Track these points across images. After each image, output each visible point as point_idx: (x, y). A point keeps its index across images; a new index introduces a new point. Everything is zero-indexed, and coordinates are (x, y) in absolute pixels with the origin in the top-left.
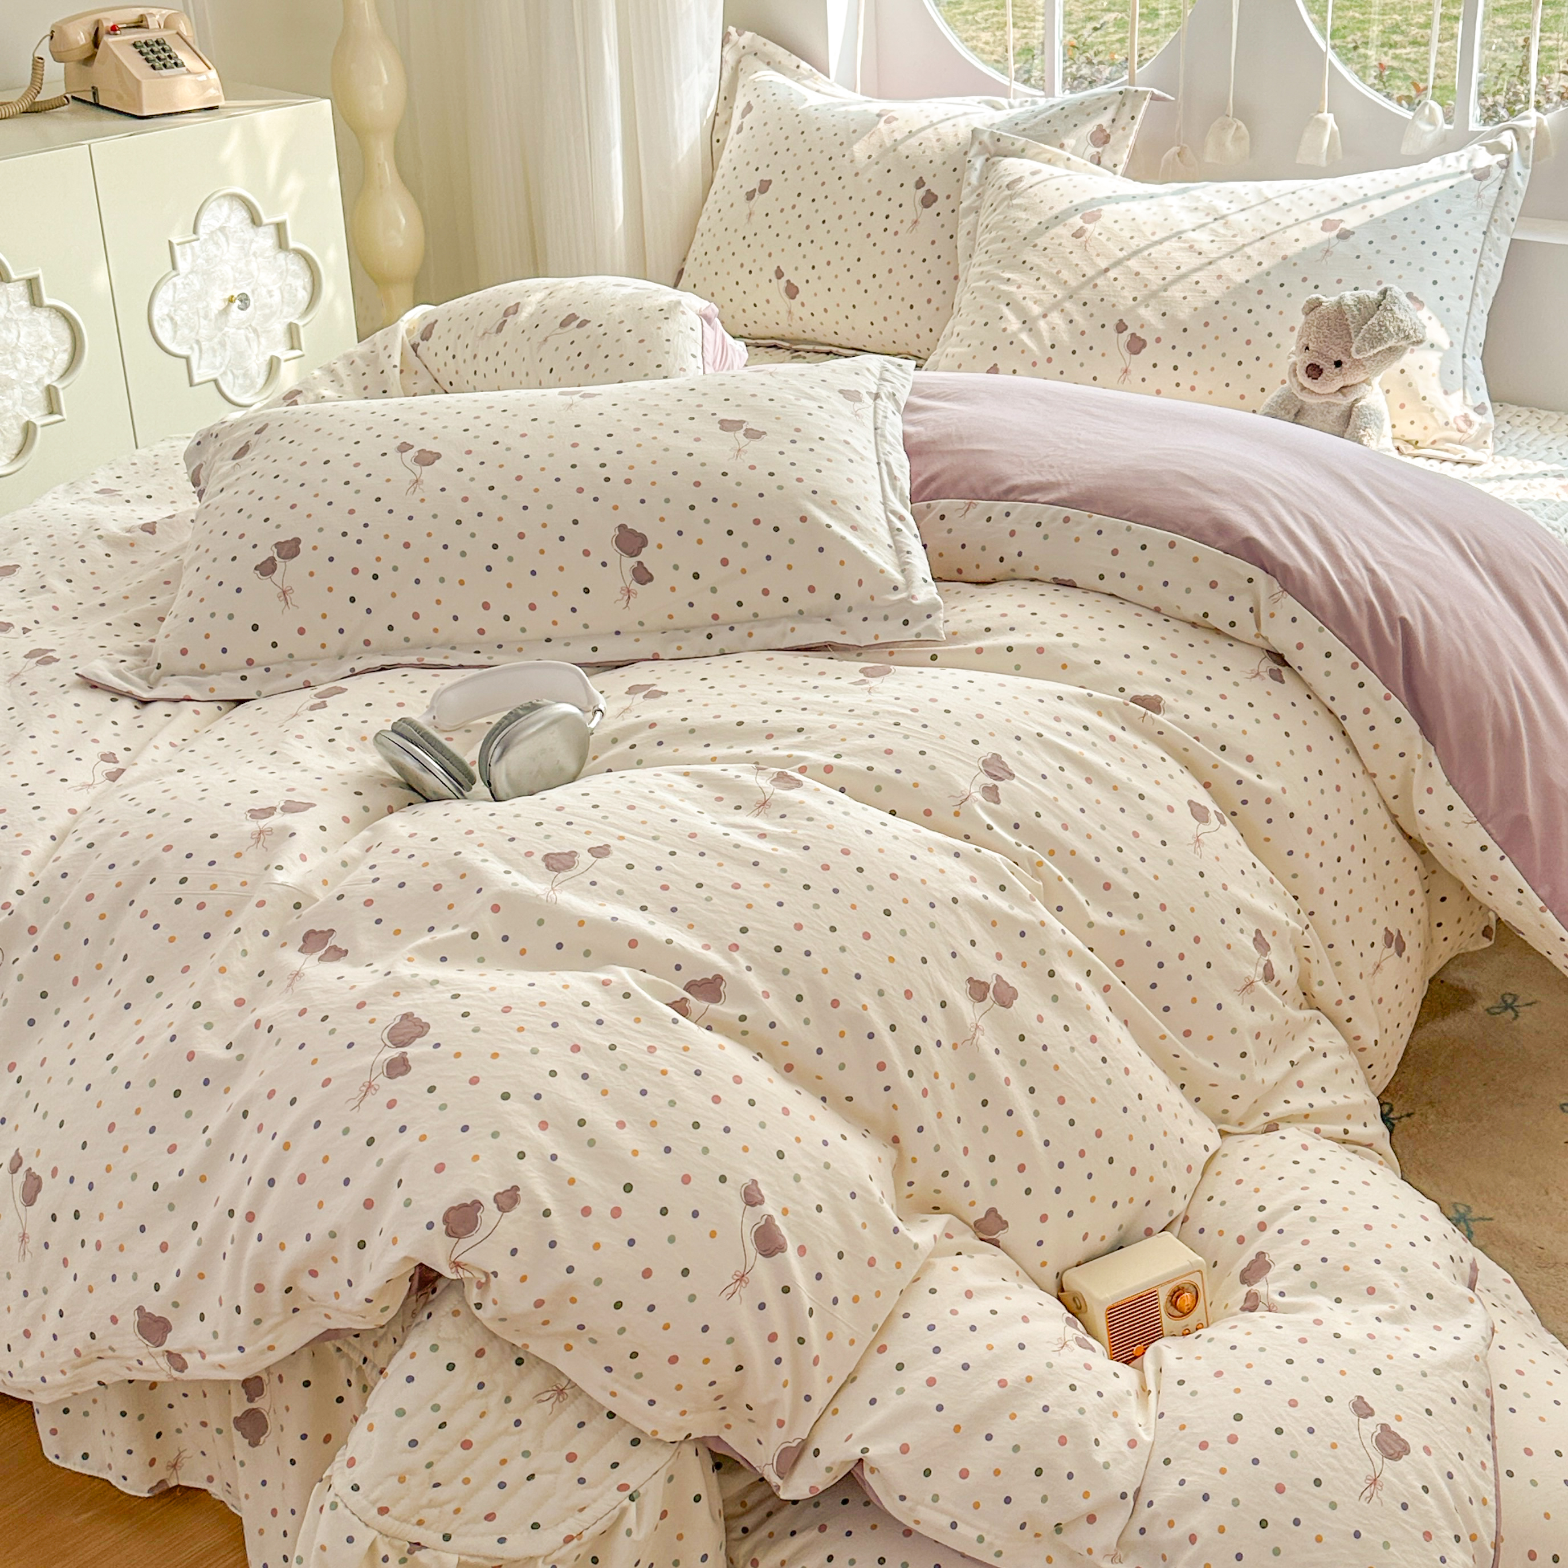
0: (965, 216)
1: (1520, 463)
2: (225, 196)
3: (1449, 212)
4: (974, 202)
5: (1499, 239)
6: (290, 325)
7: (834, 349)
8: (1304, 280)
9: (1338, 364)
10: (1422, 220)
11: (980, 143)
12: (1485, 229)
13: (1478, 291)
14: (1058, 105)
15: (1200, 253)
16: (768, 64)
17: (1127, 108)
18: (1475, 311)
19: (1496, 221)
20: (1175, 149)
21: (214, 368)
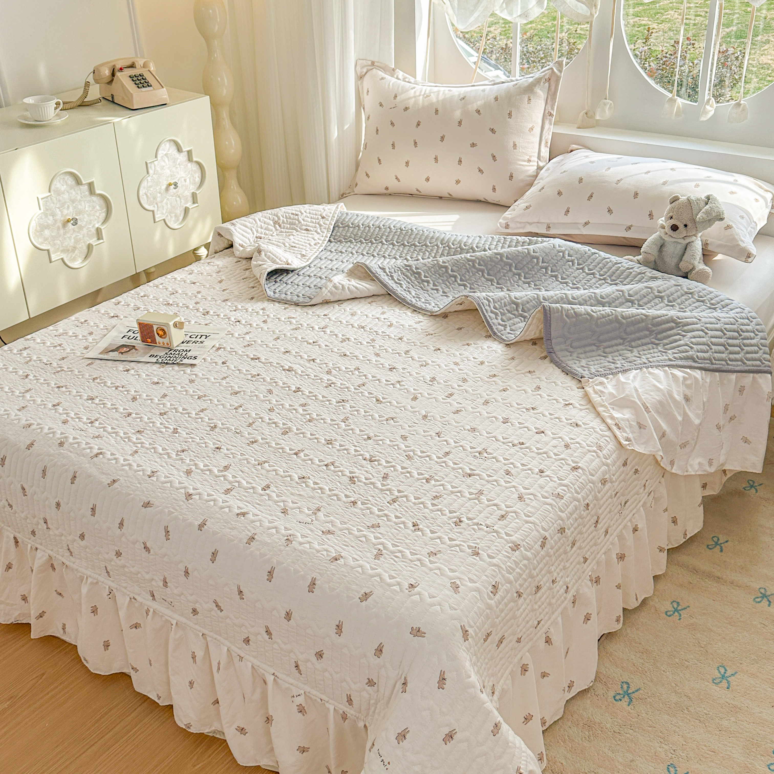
2: (167, 141)
6: (193, 193)
9: (686, 226)
21: (162, 214)
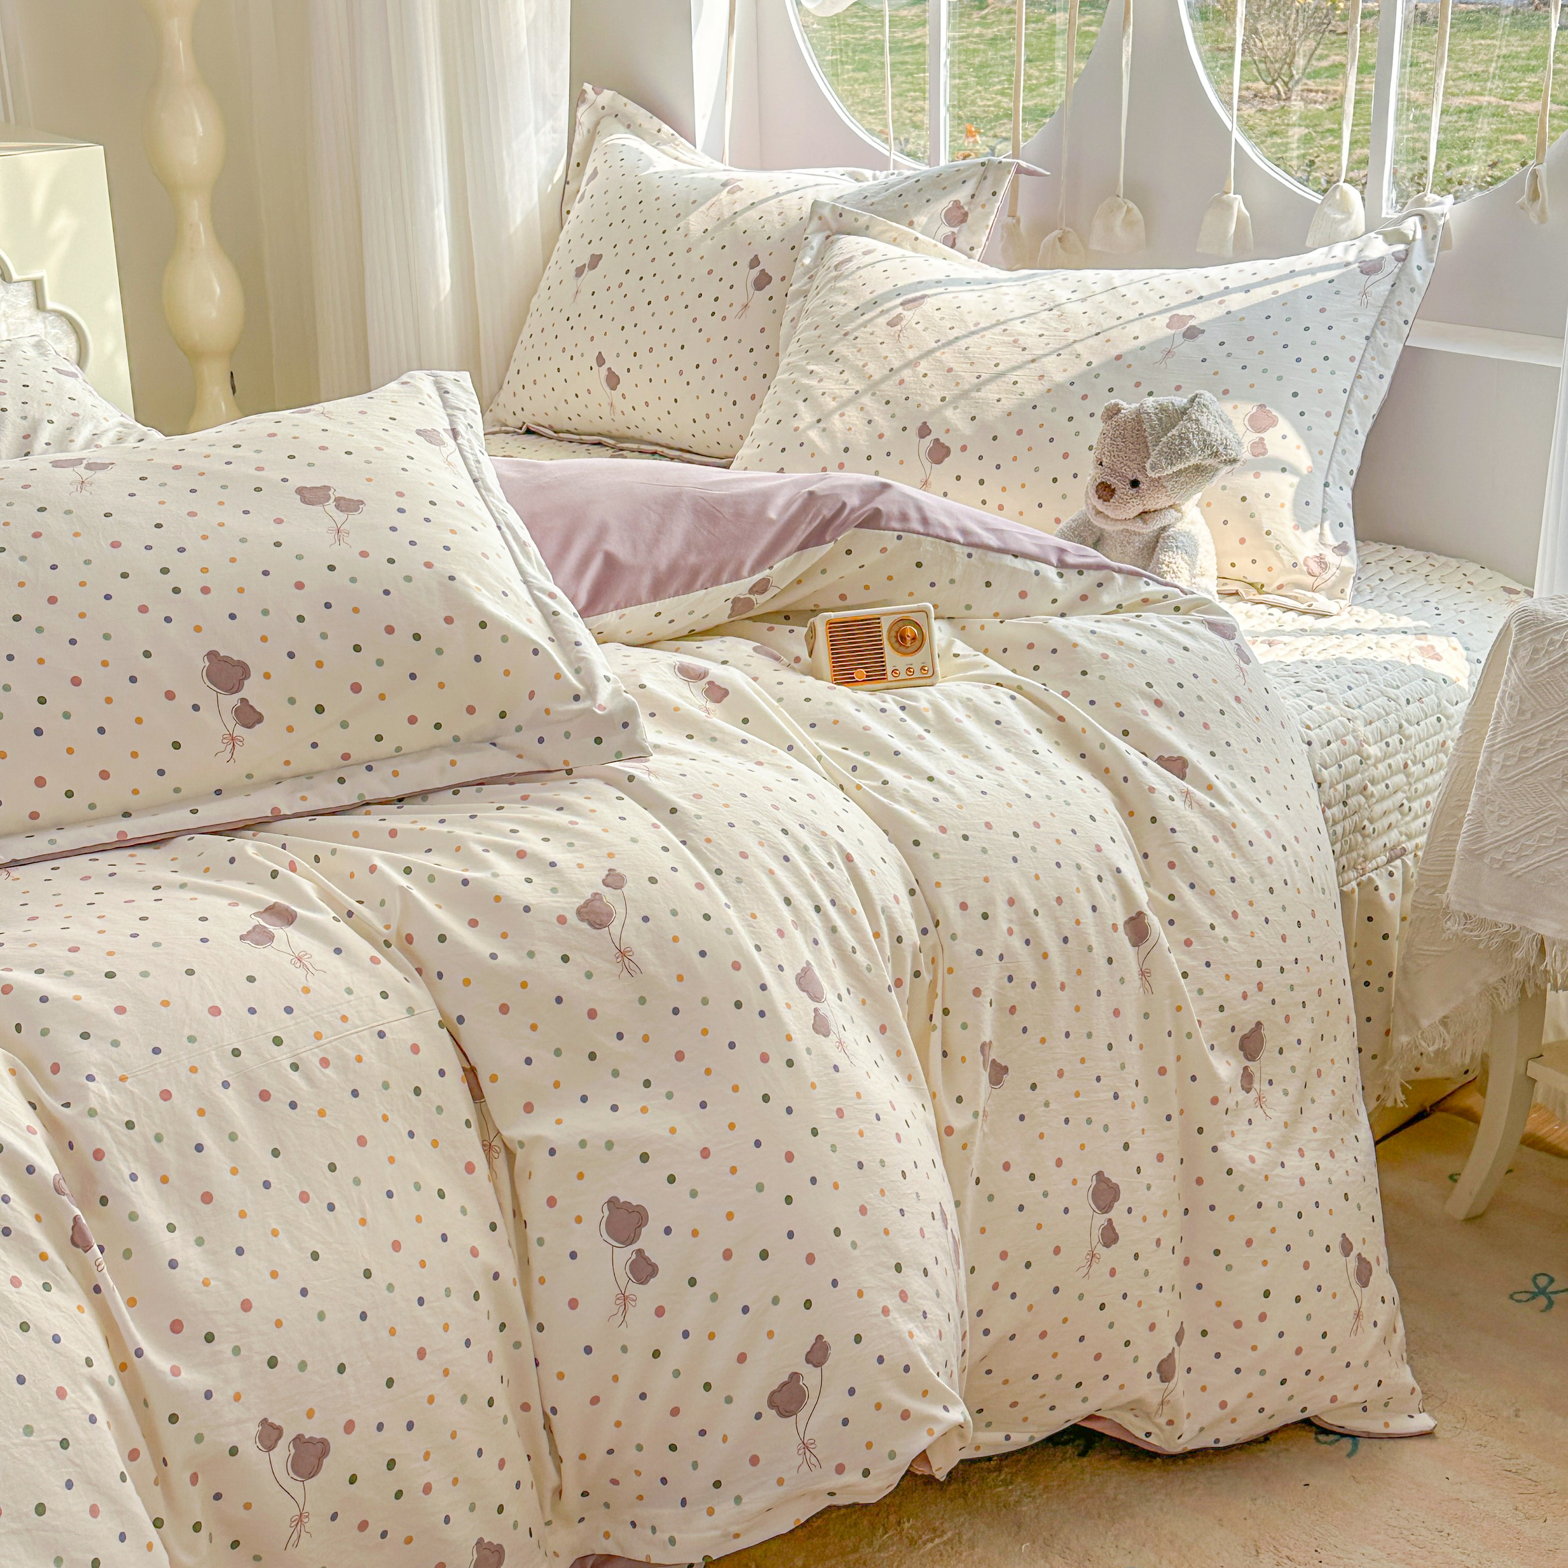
0: (794, 299)
1: (1381, 617)
3: (1323, 310)
4: (805, 284)
5: (1386, 345)
7: (659, 449)
8: (1138, 385)
9: (1135, 484)
10: (1288, 320)
11: (820, 218)
12: (1368, 334)
13: (1352, 407)
14: (914, 177)
15: (1024, 349)
16: (629, 126)
17: (988, 183)
18: (1346, 431)
19: (1383, 324)
20: (1057, 233)
